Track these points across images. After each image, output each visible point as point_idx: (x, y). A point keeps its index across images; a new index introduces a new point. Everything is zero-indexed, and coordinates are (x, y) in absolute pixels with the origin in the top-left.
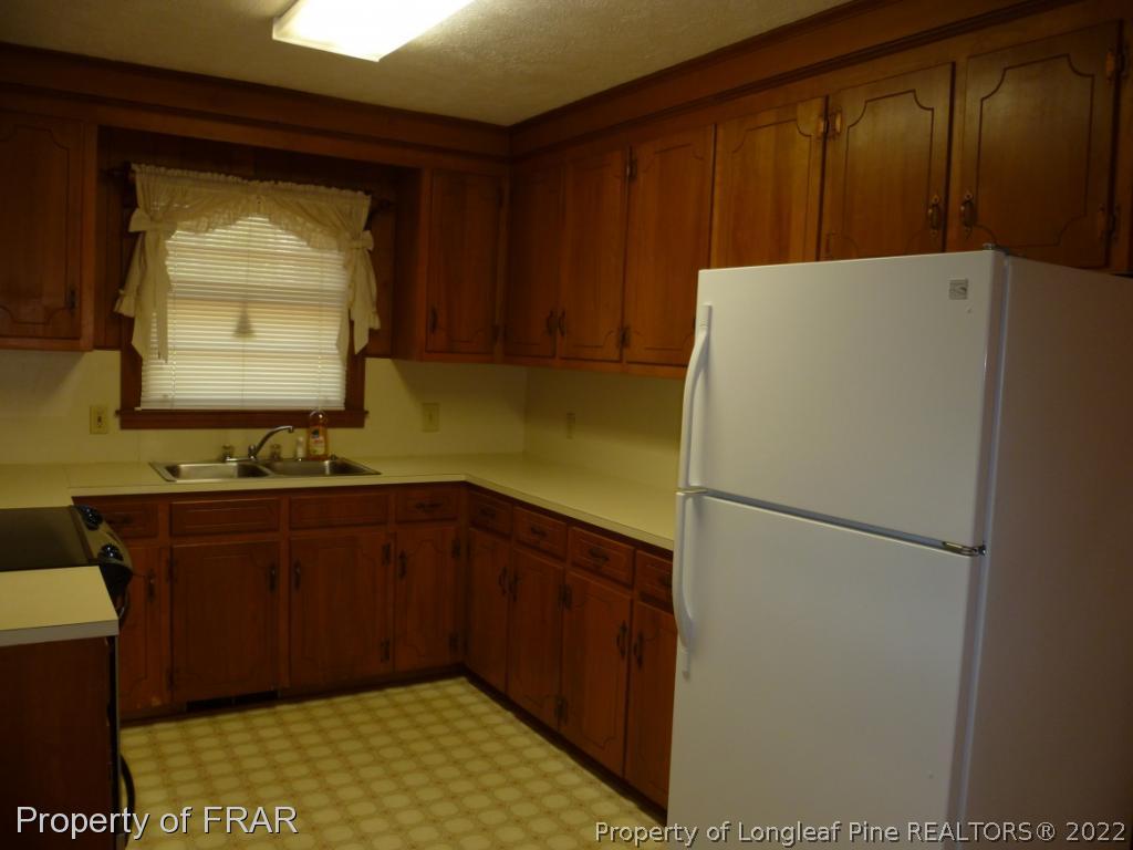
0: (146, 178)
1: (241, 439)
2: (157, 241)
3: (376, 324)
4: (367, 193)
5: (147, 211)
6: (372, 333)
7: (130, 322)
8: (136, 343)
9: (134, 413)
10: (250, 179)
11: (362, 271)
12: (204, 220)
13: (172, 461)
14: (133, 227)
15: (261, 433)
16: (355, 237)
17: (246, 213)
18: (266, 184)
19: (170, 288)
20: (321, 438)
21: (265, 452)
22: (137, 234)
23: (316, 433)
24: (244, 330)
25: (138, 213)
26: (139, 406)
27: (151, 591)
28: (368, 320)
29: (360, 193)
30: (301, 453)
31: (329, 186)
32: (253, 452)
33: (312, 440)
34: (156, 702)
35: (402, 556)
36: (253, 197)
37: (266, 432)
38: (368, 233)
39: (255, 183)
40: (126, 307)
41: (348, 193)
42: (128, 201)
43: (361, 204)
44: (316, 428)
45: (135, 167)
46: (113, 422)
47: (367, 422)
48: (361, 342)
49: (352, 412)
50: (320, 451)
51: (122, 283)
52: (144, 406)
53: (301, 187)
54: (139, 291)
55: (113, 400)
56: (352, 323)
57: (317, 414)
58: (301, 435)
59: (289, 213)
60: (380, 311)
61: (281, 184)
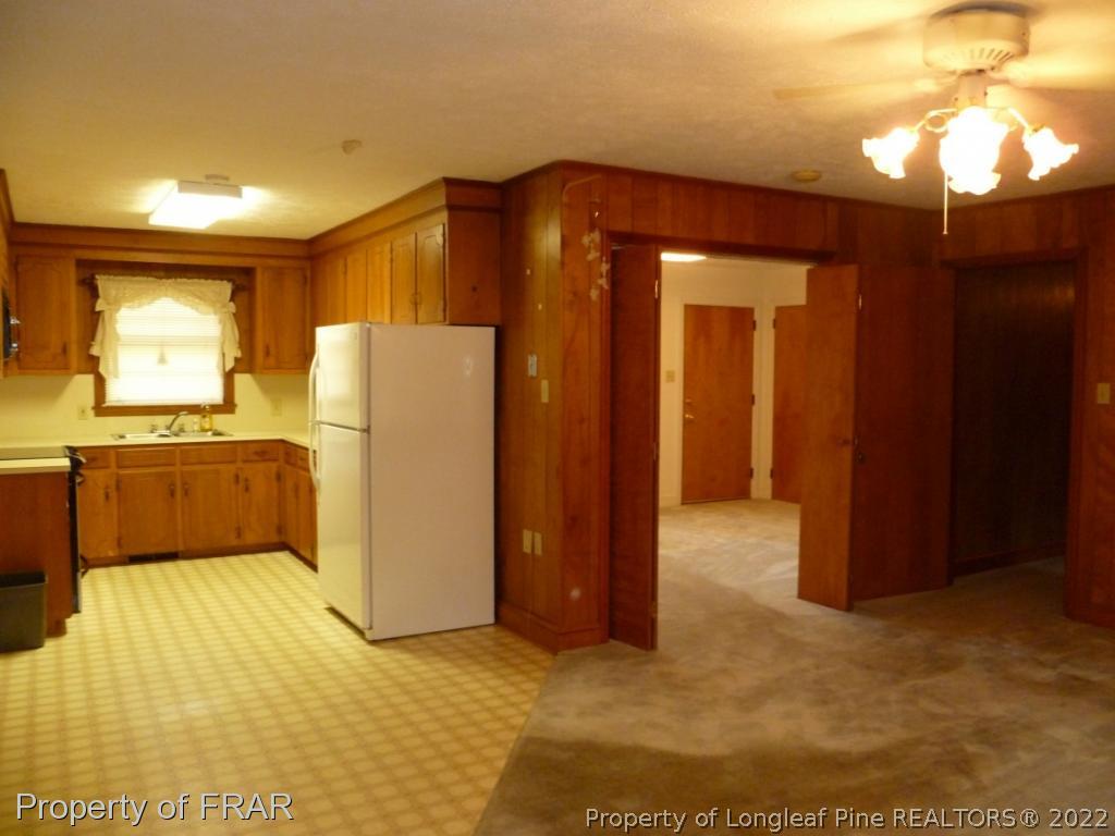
0: (103, 282)
1: (162, 421)
2: (111, 316)
3: (239, 355)
4: (229, 280)
5: (105, 299)
6: (236, 360)
7: (98, 358)
8: (102, 370)
9: (101, 408)
10: (161, 278)
11: (229, 326)
12: (137, 301)
13: (121, 433)
14: (98, 309)
15: (172, 417)
16: (224, 306)
17: (159, 297)
18: (170, 281)
19: (118, 339)
20: (207, 419)
21: (175, 428)
22: (99, 313)
23: (204, 417)
24: (162, 360)
25: (100, 301)
26: (104, 402)
27: (107, 496)
28: (234, 352)
29: (225, 282)
30: (196, 428)
31: (206, 279)
32: (169, 428)
33: (203, 421)
34: (111, 554)
35: (247, 480)
36: (164, 288)
37: (173, 417)
38: (232, 304)
39: (164, 280)
40: (95, 351)
41: (218, 282)
42: (94, 293)
43: (226, 288)
44: (205, 414)
45: (97, 277)
46: (91, 413)
47: (237, 410)
48: (230, 364)
49: (228, 405)
50: (207, 427)
51: (93, 338)
52: (107, 404)
53: (191, 281)
54: (102, 343)
55: (90, 401)
56: (224, 355)
57: (205, 407)
58: (196, 418)
59: (184, 295)
60: (241, 346)
61: (179, 280)
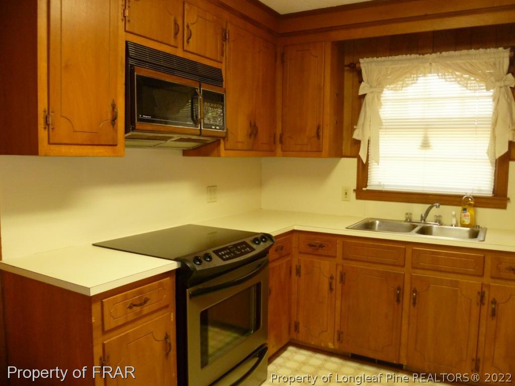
0: (367, 65)
2: (373, 98)
4: (506, 48)
5: (368, 83)
6: (511, 144)
7: (359, 143)
8: (363, 155)
9: (362, 191)
11: (504, 103)
12: (400, 83)
14: (361, 93)
16: (500, 80)
18: (434, 55)
20: (468, 214)
21: (431, 219)
22: (364, 96)
23: (465, 210)
24: (425, 145)
25: (363, 84)
26: (366, 186)
28: (507, 136)
29: (502, 49)
30: (455, 222)
32: (424, 218)
33: (463, 214)
35: (494, 302)
36: (428, 64)
37: (428, 206)
38: (510, 76)
40: (357, 134)
42: (360, 77)
43: (503, 56)
44: (466, 207)
45: (361, 60)
46: (353, 195)
47: (509, 205)
48: (502, 150)
49: (498, 198)
50: (468, 221)
51: (357, 122)
52: (368, 188)
53: (457, 53)
54: (363, 126)
55: (353, 185)
56: (495, 138)
57: (467, 198)
58: (455, 210)
59: (450, 71)
61: (444, 54)
